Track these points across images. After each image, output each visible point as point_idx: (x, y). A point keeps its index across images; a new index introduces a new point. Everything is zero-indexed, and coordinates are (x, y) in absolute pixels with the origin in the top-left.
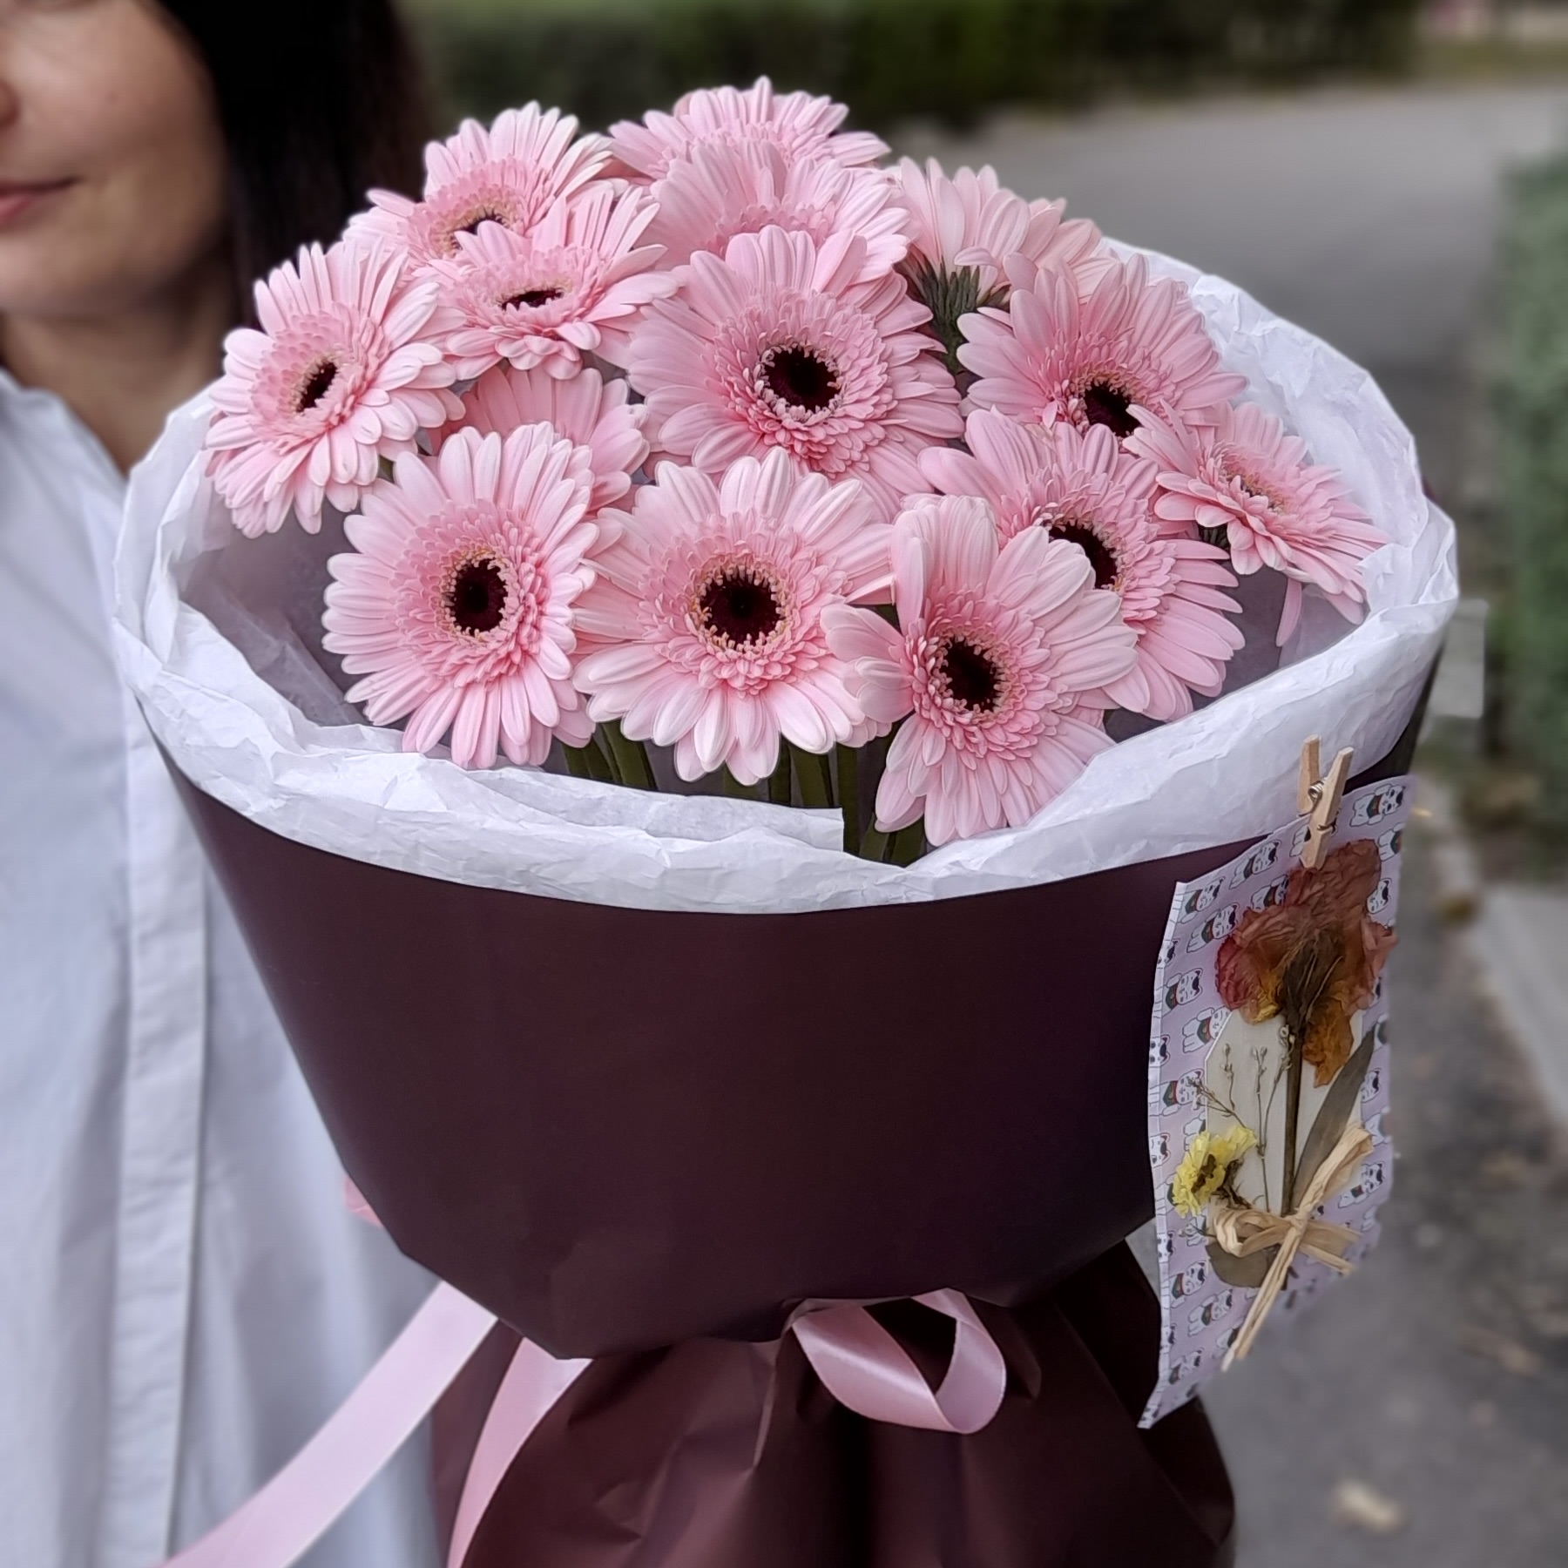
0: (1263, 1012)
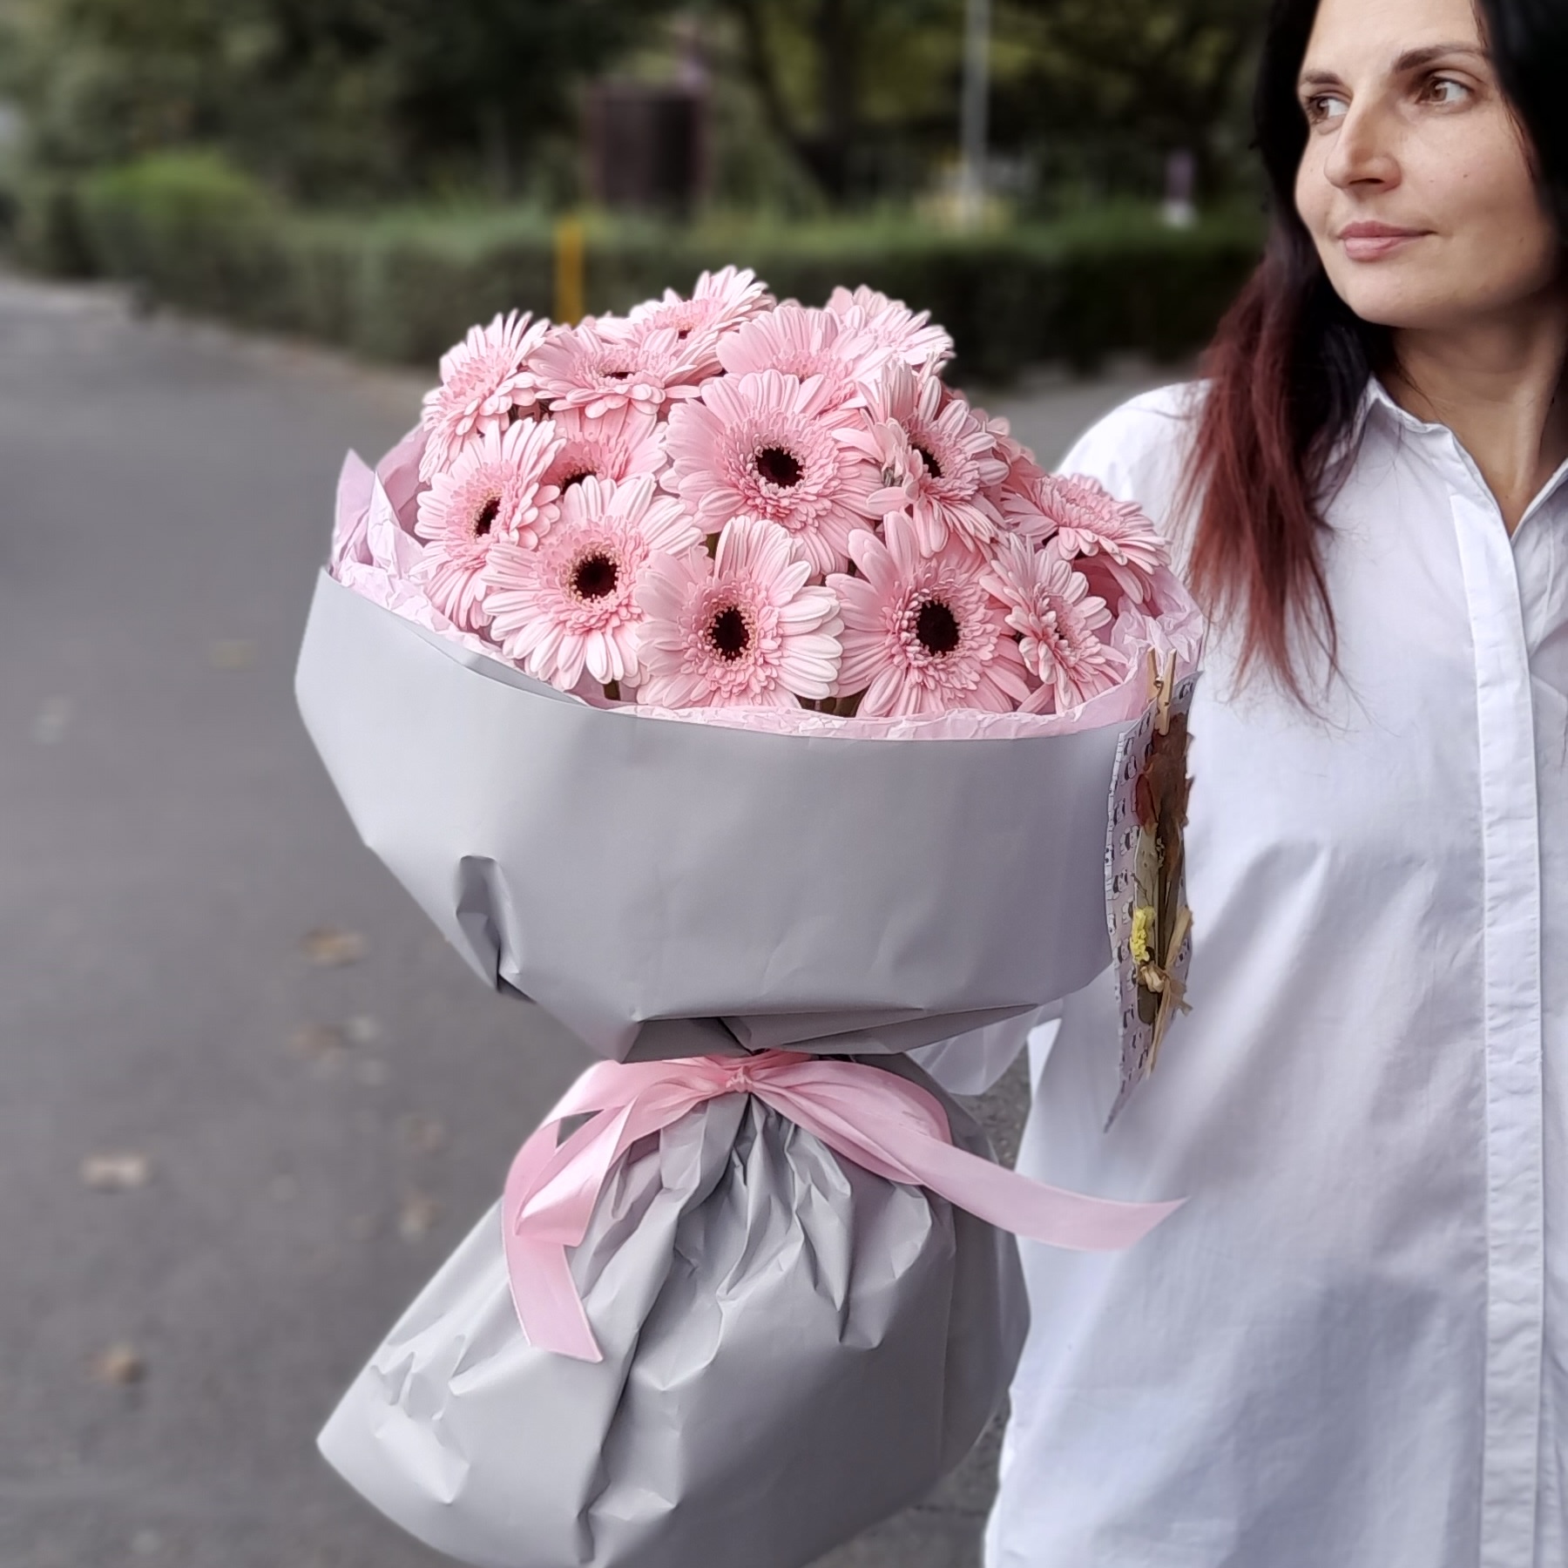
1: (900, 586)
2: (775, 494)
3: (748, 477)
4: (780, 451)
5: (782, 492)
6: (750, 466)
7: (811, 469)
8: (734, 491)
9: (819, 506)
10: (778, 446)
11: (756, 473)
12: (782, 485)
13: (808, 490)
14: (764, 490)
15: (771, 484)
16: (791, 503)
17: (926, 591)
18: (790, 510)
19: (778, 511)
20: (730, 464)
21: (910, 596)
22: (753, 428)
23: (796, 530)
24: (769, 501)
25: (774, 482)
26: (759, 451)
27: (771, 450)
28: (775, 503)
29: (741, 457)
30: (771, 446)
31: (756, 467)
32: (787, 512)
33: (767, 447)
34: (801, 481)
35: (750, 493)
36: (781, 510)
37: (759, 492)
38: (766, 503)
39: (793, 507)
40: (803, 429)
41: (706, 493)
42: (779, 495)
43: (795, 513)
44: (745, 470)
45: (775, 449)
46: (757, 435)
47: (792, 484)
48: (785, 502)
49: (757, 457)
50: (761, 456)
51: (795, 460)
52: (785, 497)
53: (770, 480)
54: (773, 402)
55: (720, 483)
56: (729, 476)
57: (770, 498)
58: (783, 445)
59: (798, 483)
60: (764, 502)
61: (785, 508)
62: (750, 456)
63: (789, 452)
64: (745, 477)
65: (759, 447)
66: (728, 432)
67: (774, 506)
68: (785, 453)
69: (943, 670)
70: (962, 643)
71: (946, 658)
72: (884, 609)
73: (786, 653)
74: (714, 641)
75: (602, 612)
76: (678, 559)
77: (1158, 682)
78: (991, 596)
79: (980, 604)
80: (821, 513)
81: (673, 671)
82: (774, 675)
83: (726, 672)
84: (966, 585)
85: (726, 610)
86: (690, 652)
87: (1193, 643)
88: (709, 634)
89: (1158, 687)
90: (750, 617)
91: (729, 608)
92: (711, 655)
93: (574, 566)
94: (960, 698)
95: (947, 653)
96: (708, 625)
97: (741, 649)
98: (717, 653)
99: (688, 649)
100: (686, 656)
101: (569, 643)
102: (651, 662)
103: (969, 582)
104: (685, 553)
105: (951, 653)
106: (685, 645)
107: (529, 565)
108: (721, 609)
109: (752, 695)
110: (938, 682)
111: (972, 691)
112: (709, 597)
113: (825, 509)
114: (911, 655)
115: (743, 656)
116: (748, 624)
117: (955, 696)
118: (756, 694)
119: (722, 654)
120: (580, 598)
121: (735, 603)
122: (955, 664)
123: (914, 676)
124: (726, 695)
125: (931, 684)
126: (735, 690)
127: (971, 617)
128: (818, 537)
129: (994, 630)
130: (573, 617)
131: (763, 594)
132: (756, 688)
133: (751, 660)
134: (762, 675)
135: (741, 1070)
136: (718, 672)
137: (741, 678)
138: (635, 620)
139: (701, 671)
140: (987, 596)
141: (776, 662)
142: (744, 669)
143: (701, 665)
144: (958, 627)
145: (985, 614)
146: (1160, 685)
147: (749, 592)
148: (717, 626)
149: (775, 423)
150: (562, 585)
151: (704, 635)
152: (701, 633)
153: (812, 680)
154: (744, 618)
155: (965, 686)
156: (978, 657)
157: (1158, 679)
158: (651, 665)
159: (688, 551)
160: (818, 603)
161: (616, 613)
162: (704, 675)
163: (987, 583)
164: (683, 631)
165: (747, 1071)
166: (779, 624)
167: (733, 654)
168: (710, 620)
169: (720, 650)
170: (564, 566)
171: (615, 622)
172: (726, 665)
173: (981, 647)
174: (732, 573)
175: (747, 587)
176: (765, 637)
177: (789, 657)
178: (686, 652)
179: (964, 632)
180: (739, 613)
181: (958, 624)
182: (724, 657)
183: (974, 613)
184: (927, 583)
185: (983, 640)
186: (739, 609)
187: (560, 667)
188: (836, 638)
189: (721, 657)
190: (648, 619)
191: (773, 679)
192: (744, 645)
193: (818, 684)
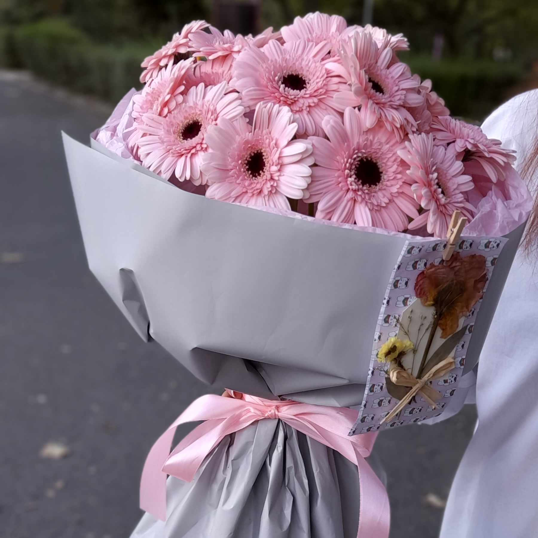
0: (428, 303)
7: (311, 84)
9: (311, 101)
26: (286, 74)
27: (292, 75)
31: (282, 80)
33: (290, 73)
34: (305, 89)
40: (312, 64)
45: (294, 74)
46: (285, 65)
50: (286, 77)
51: (304, 80)
58: (300, 73)
59: (303, 90)
63: (302, 77)
68: (300, 77)
69: (367, 193)
70: (382, 182)
71: (370, 188)
72: (338, 157)
73: (282, 174)
74: (247, 167)
75: (189, 146)
76: (232, 122)
78: (402, 160)
79: (395, 163)
81: (221, 180)
82: (275, 185)
83: (252, 184)
84: (388, 151)
85: (256, 152)
86: (232, 171)
88: (245, 163)
90: (267, 155)
92: (244, 174)
94: (376, 210)
95: (372, 186)
96: (245, 159)
97: (261, 172)
98: (248, 173)
99: (232, 170)
100: (231, 173)
101: (170, 159)
104: (236, 118)
105: (374, 186)
106: (230, 167)
107: (160, 122)
108: (253, 151)
109: (263, 195)
110: (363, 199)
111: (384, 207)
112: (247, 142)
113: (314, 103)
114: (349, 183)
115: (261, 175)
116: (265, 159)
117: (373, 208)
118: (265, 195)
119: (251, 174)
120: (181, 140)
121: (260, 148)
122: (375, 192)
123: (351, 194)
124: (250, 195)
125: (359, 199)
126: (255, 192)
127: (389, 170)
128: (308, 116)
129: (401, 178)
130: (173, 148)
131: (274, 142)
132: (266, 192)
133: (265, 177)
134: (269, 185)
135: (273, 407)
136: (247, 183)
137: (259, 186)
138: (203, 151)
139: (238, 181)
140: (399, 160)
141: (276, 178)
142: (259, 182)
143: (238, 179)
144: (382, 175)
145: (397, 169)
147: (268, 140)
148: (250, 160)
150: (174, 133)
152: (240, 162)
153: (293, 188)
154: (264, 156)
155: (379, 204)
156: (390, 190)
158: (209, 175)
159: (238, 117)
160: (300, 147)
161: (195, 147)
162: (239, 184)
163: (400, 153)
164: (230, 160)
165: (276, 407)
166: (279, 158)
167: (257, 174)
168: (246, 156)
169: (250, 172)
171: (193, 151)
172: (252, 179)
173: (392, 186)
174: (260, 132)
175: (267, 138)
176: (273, 165)
177: (284, 175)
178: (231, 171)
179: (384, 177)
180: (262, 153)
181: (382, 173)
182: (251, 176)
183: (391, 167)
184: (365, 147)
185: (393, 182)
186: (262, 151)
187: (162, 171)
188: (309, 166)
189: (249, 176)
190: (210, 151)
191: (275, 187)
192: (262, 170)
193: (297, 190)
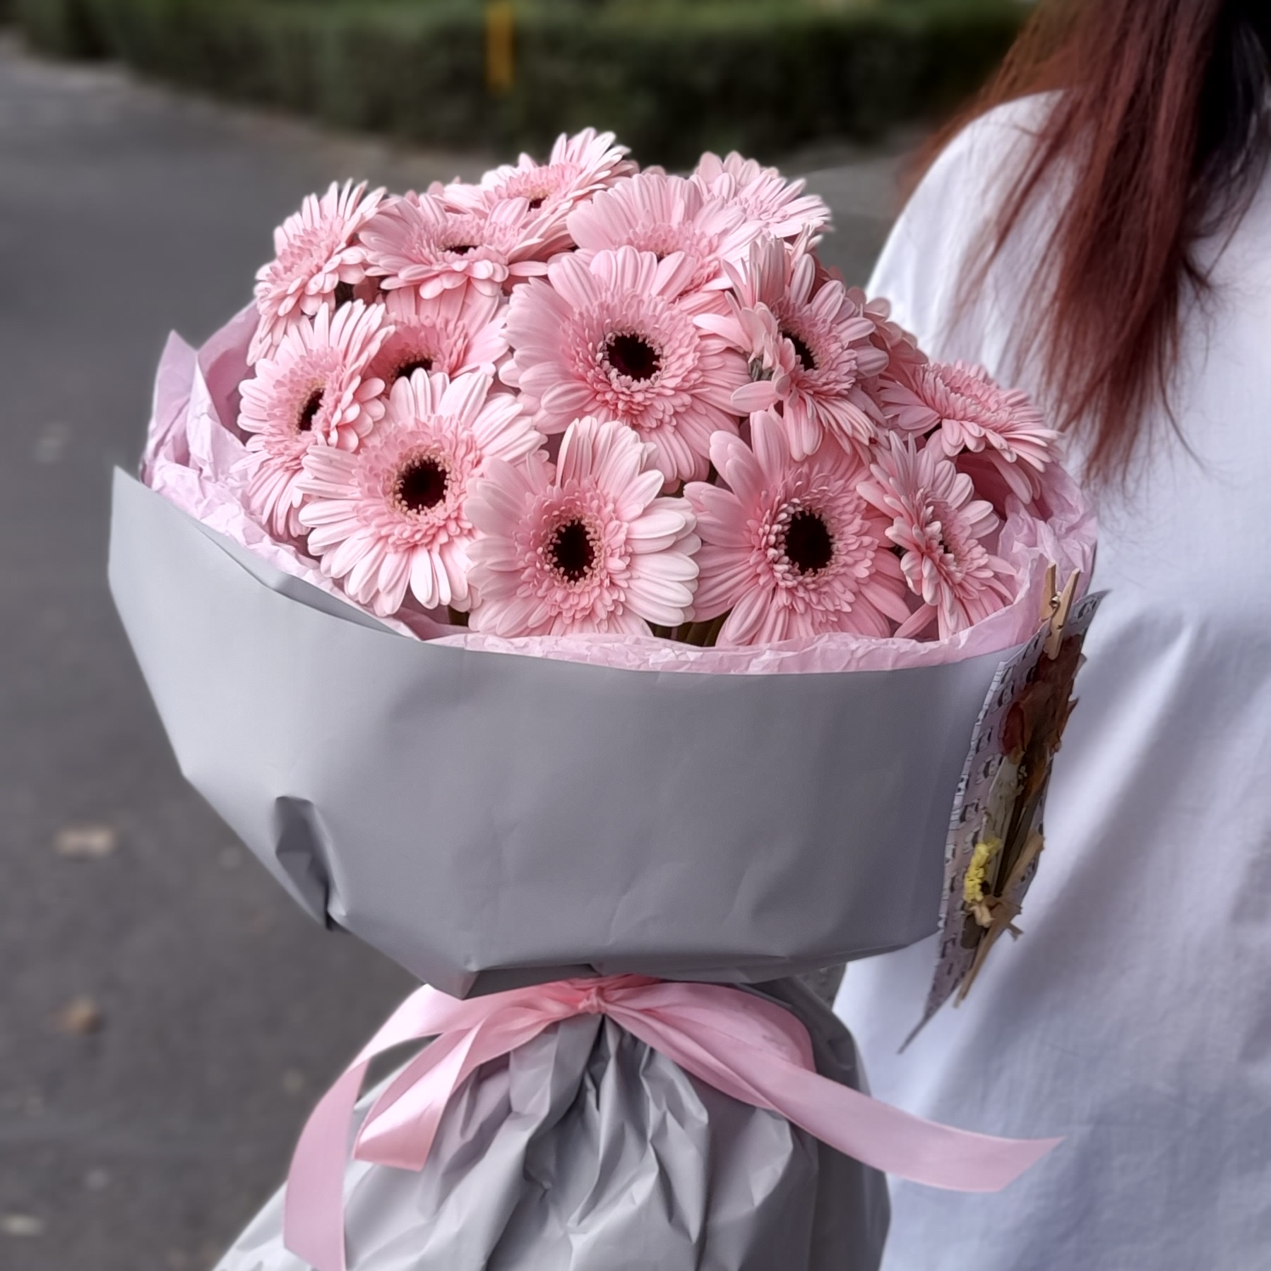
1: (767, 496)
2: (628, 388)
3: (597, 369)
4: (634, 338)
5: (636, 385)
6: (600, 356)
7: (669, 359)
8: (580, 384)
9: (677, 402)
10: (632, 333)
11: (607, 363)
12: (636, 377)
13: (665, 383)
14: (615, 385)
15: (623, 377)
16: (646, 399)
17: (796, 500)
18: (645, 406)
19: (631, 408)
20: (578, 353)
21: (779, 506)
22: (605, 312)
23: (651, 428)
24: (621, 396)
25: (627, 375)
26: (611, 339)
27: (624, 337)
28: (628, 399)
29: (591, 345)
30: (624, 333)
31: (608, 357)
32: (641, 408)
33: (620, 334)
34: (658, 373)
35: (599, 387)
36: (634, 407)
37: (611, 385)
38: (618, 398)
39: (648, 403)
40: (661, 313)
41: (550, 388)
42: (633, 389)
43: (649, 409)
44: (594, 360)
45: (628, 336)
46: (608, 321)
47: (647, 377)
48: (639, 398)
49: (608, 346)
50: (613, 344)
51: (651, 348)
52: (639, 391)
53: (623, 371)
54: (628, 283)
55: (566, 376)
56: (576, 367)
57: (623, 393)
58: (638, 332)
59: (654, 375)
60: (615, 397)
61: (639, 404)
62: (601, 344)
63: (644, 340)
64: (594, 369)
65: (610, 335)
66: (577, 317)
67: (626, 402)
68: (640, 340)
69: (814, 590)
70: (836, 558)
71: (817, 576)
72: (749, 522)
73: (635, 574)
74: (555, 559)
75: (427, 526)
76: (515, 466)
77: (1054, 602)
78: (869, 504)
79: (856, 513)
80: (681, 410)
81: (507, 594)
82: (623, 599)
83: (569, 594)
84: (842, 492)
85: (569, 524)
86: (527, 572)
87: (1087, 549)
88: (549, 552)
89: (1053, 608)
90: (595, 532)
91: (573, 522)
92: (552, 575)
93: (398, 471)
94: (833, 621)
95: (819, 570)
96: (548, 541)
97: (585, 568)
98: (558, 572)
99: (525, 568)
100: (524, 577)
101: (392, 561)
102: (483, 585)
103: (845, 489)
104: (523, 460)
105: (823, 569)
106: (521, 564)
107: (348, 469)
108: (564, 523)
109: (597, 621)
110: (808, 605)
111: (846, 613)
112: (551, 508)
113: (684, 405)
114: (778, 575)
115: (588, 576)
116: (593, 540)
117: (827, 620)
118: (601, 620)
119: (564, 574)
120: (405, 509)
121: (579, 516)
122: (827, 583)
123: (782, 599)
124: (568, 621)
125: (800, 607)
126: (578, 616)
127: (846, 529)
128: (676, 438)
129: (872, 543)
130: (396, 532)
131: (610, 507)
132: (602, 613)
133: (596, 581)
134: (608, 598)
135: (593, 991)
136: (559, 595)
137: (585, 602)
138: (466, 536)
139: (540, 593)
140: (864, 505)
141: (624, 585)
142: (587, 592)
143: (541, 587)
144: (831, 540)
145: (862, 526)
146: (1055, 605)
147: (595, 503)
148: (559, 542)
149: (629, 306)
150: (385, 493)
151: (543, 552)
152: (540, 550)
153: (664, 605)
154: (588, 533)
155: (838, 608)
156: (853, 574)
157: (1055, 599)
158: (483, 589)
159: (526, 457)
160: (672, 518)
161: (445, 527)
162: (544, 598)
163: (864, 490)
164: (519, 548)
165: (601, 992)
166: (628, 541)
167: (576, 573)
168: (550, 536)
169: (562, 569)
170: (389, 471)
171: (443, 538)
172: (568, 586)
173: (856, 562)
174: (575, 481)
175: (592, 499)
176: (611, 555)
177: (639, 578)
178: (523, 572)
179: (838, 545)
180: (583, 527)
181: (832, 537)
182: (566, 578)
183: (850, 524)
184: (798, 492)
185: (859, 555)
186: (583, 522)
187: (381, 590)
188: (692, 557)
189: (562, 577)
190: (480, 535)
191: (622, 603)
192: (589, 564)
193: (672, 610)
